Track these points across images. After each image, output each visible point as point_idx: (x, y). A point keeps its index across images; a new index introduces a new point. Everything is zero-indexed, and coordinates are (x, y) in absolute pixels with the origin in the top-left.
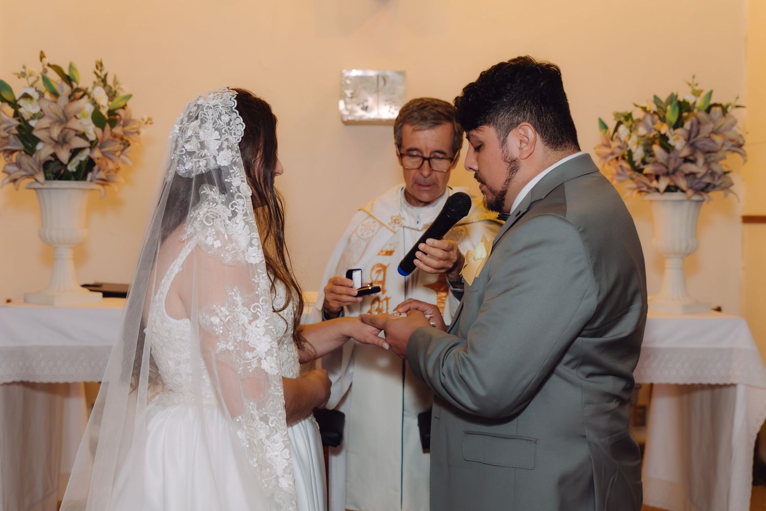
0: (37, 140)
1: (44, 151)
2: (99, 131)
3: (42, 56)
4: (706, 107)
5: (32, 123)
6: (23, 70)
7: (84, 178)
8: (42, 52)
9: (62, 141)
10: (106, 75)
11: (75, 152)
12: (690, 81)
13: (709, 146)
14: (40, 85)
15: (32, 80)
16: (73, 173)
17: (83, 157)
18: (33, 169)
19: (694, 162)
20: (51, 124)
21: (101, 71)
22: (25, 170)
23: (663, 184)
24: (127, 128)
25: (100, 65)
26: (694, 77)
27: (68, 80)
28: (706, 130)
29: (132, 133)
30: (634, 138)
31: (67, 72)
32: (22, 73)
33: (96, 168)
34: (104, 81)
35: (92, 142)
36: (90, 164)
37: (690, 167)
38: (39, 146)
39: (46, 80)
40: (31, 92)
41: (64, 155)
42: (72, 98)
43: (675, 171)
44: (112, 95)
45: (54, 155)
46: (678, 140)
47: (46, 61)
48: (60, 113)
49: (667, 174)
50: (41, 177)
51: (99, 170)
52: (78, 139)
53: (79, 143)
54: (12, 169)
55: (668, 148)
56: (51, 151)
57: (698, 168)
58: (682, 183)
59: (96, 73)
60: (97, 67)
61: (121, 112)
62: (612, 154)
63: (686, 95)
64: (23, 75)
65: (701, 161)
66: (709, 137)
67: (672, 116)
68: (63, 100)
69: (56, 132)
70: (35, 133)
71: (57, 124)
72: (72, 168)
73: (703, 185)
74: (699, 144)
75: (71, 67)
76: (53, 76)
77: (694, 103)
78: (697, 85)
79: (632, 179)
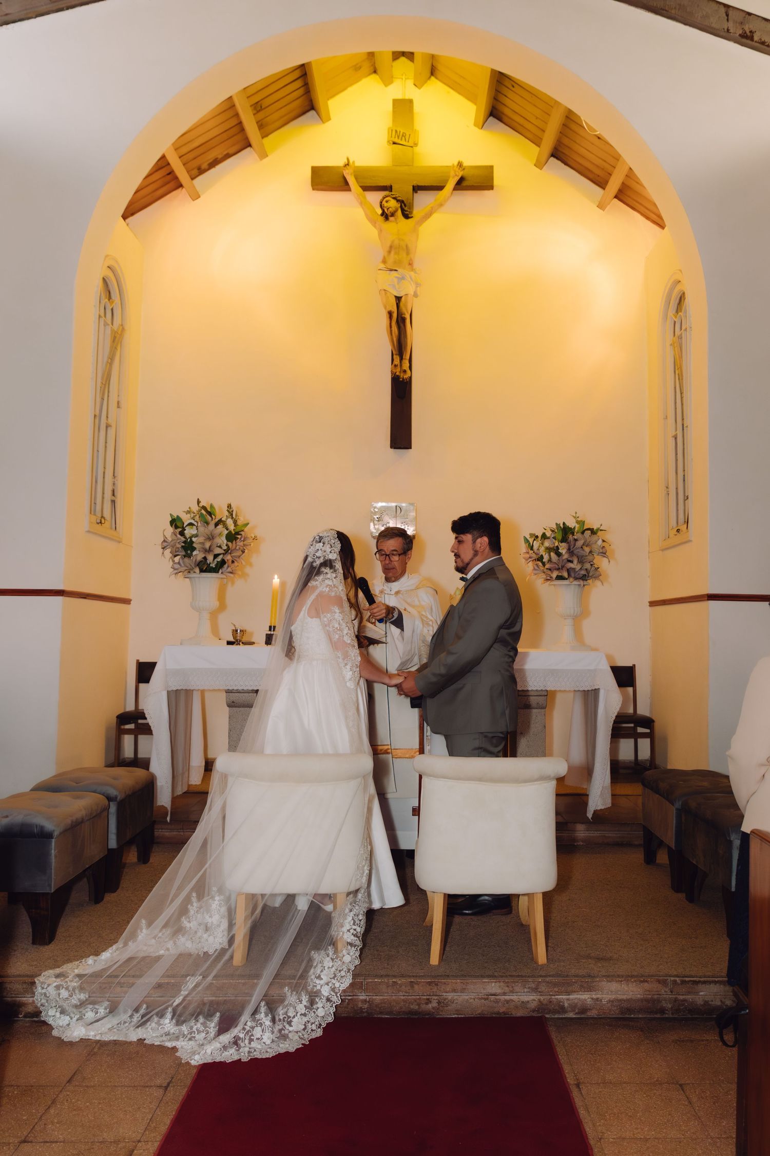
0: (194, 549)
1: (198, 555)
2: (230, 544)
3: (199, 502)
4: (581, 530)
5: (194, 539)
6: (189, 510)
7: (218, 572)
8: (198, 499)
9: (210, 550)
10: (232, 511)
11: (216, 556)
12: (575, 515)
13: (581, 553)
14: (197, 518)
15: (192, 515)
16: (213, 568)
17: (219, 559)
18: (191, 566)
19: (571, 562)
20: (205, 540)
21: (230, 509)
22: (187, 567)
23: (555, 575)
24: (245, 542)
25: (229, 506)
26: (576, 513)
27: (210, 514)
28: (579, 543)
29: (248, 545)
30: (542, 549)
31: (209, 510)
32: (188, 511)
33: (226, 566)
34: (232, 515)
35: (224, 550)
36: (223, 562)
37: (570, 565)
38: (194, 553)
39: (201, 515)
40: (193, 521)
41: (210, 558)
42: (216, 525)
43: (563, 567)
44: (235, 522)
45: (205, 558)
46: (563, 550)
47: (201, 505)
48: (209, 533)
49: (558, 569)
50: (197, 570)
51: (228, 567)
52: (218, 548)
53: (218, 551)
54: (177, 566)
55: (559, 555)
56: (203, 556)
57: (575, 565)
58: (565, 574)
59: (228, 511)
60: (228, 507)
61: (242, 533)
62: (530, 558)
63: (571, 523)
64: (188, 512)
65: (575, 561)
66: (582, 547)
67: (560, 537)
68: (212, 526)
69: (207, 545)
70: (194, 545)
71: (208, 540)
72: (213, 565)
73: (581, 576)
74: (575, 552)
75: (212, 506)
76: (203, 512)
77: (575, 527)
78: (578, 517)
79: (544, 572)
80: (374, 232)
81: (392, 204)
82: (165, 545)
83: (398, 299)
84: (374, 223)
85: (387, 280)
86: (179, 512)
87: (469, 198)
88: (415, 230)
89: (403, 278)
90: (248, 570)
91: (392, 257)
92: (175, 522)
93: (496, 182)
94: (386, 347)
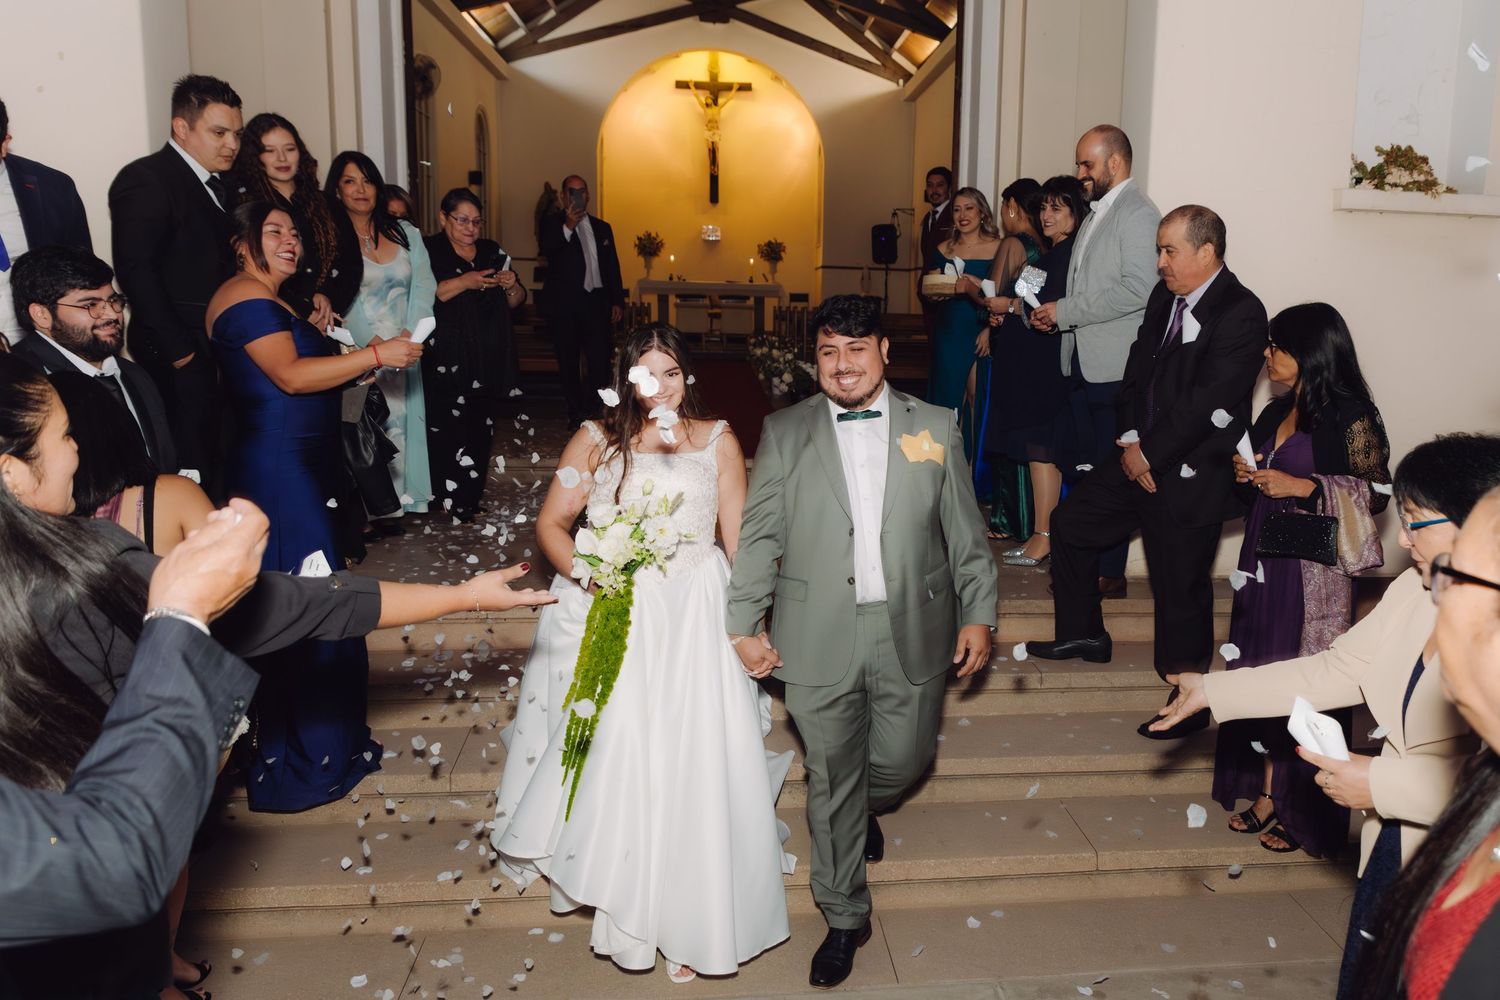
2: (656, 247)
4: (777, 243)
5: (645, 245)
15: (644, 236)
24: (661, 247)
26: (775, 237)
34: (658, 238)
35: (654, 249)
36: (654, 253)
39: (647, 237)
40: (644, 238)
42: (652, 240)
48: (649, 243)
52: (652, 248)
59: (657, 236)
61: (659, 241)
68: (650, 241)
70: (645, 247)
71: (649, 245)
78: (776, 239)
80: (702, 110)
81: (710, 101)
82: (636, 245)
83: (713, 143)
84: (702, 107)
85: (707, 134)
86: (641, 235)
87: (743, 94)
88: (719, 113)
89: (714, 134)
90: (660, 254)
91: (709, 125)
92: (639, 239)
93: (753, 86)
94: (707, 162)
